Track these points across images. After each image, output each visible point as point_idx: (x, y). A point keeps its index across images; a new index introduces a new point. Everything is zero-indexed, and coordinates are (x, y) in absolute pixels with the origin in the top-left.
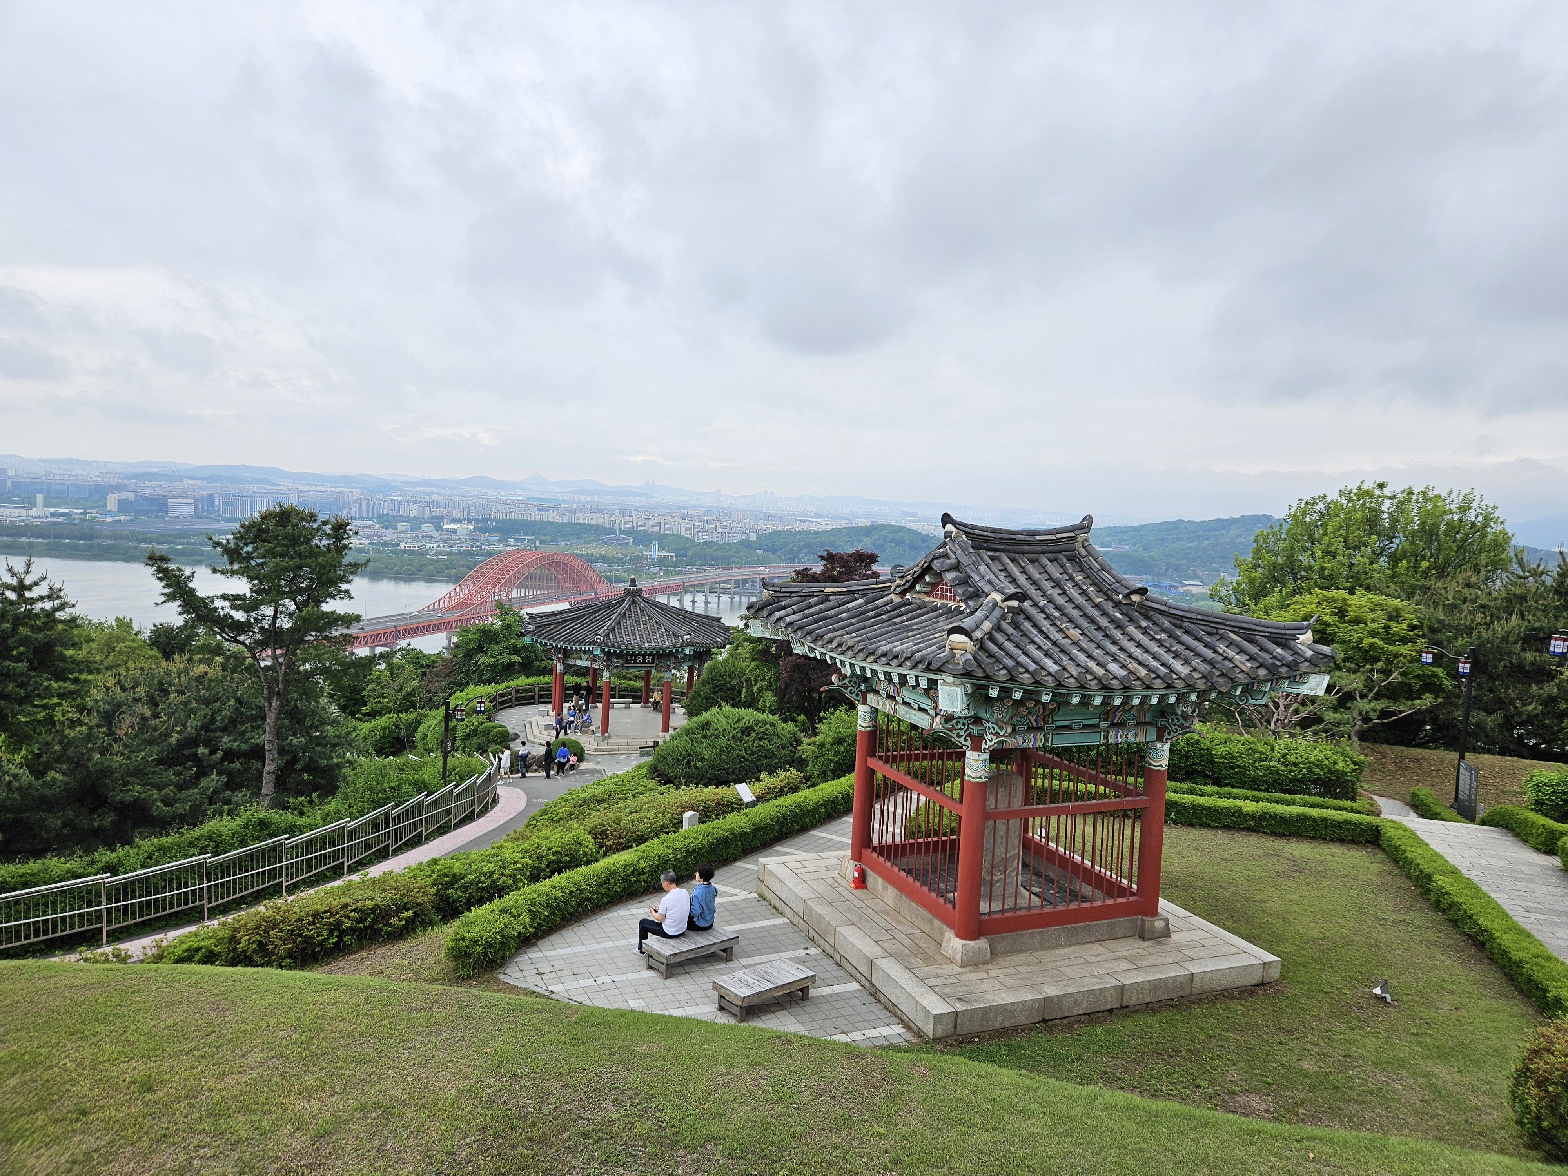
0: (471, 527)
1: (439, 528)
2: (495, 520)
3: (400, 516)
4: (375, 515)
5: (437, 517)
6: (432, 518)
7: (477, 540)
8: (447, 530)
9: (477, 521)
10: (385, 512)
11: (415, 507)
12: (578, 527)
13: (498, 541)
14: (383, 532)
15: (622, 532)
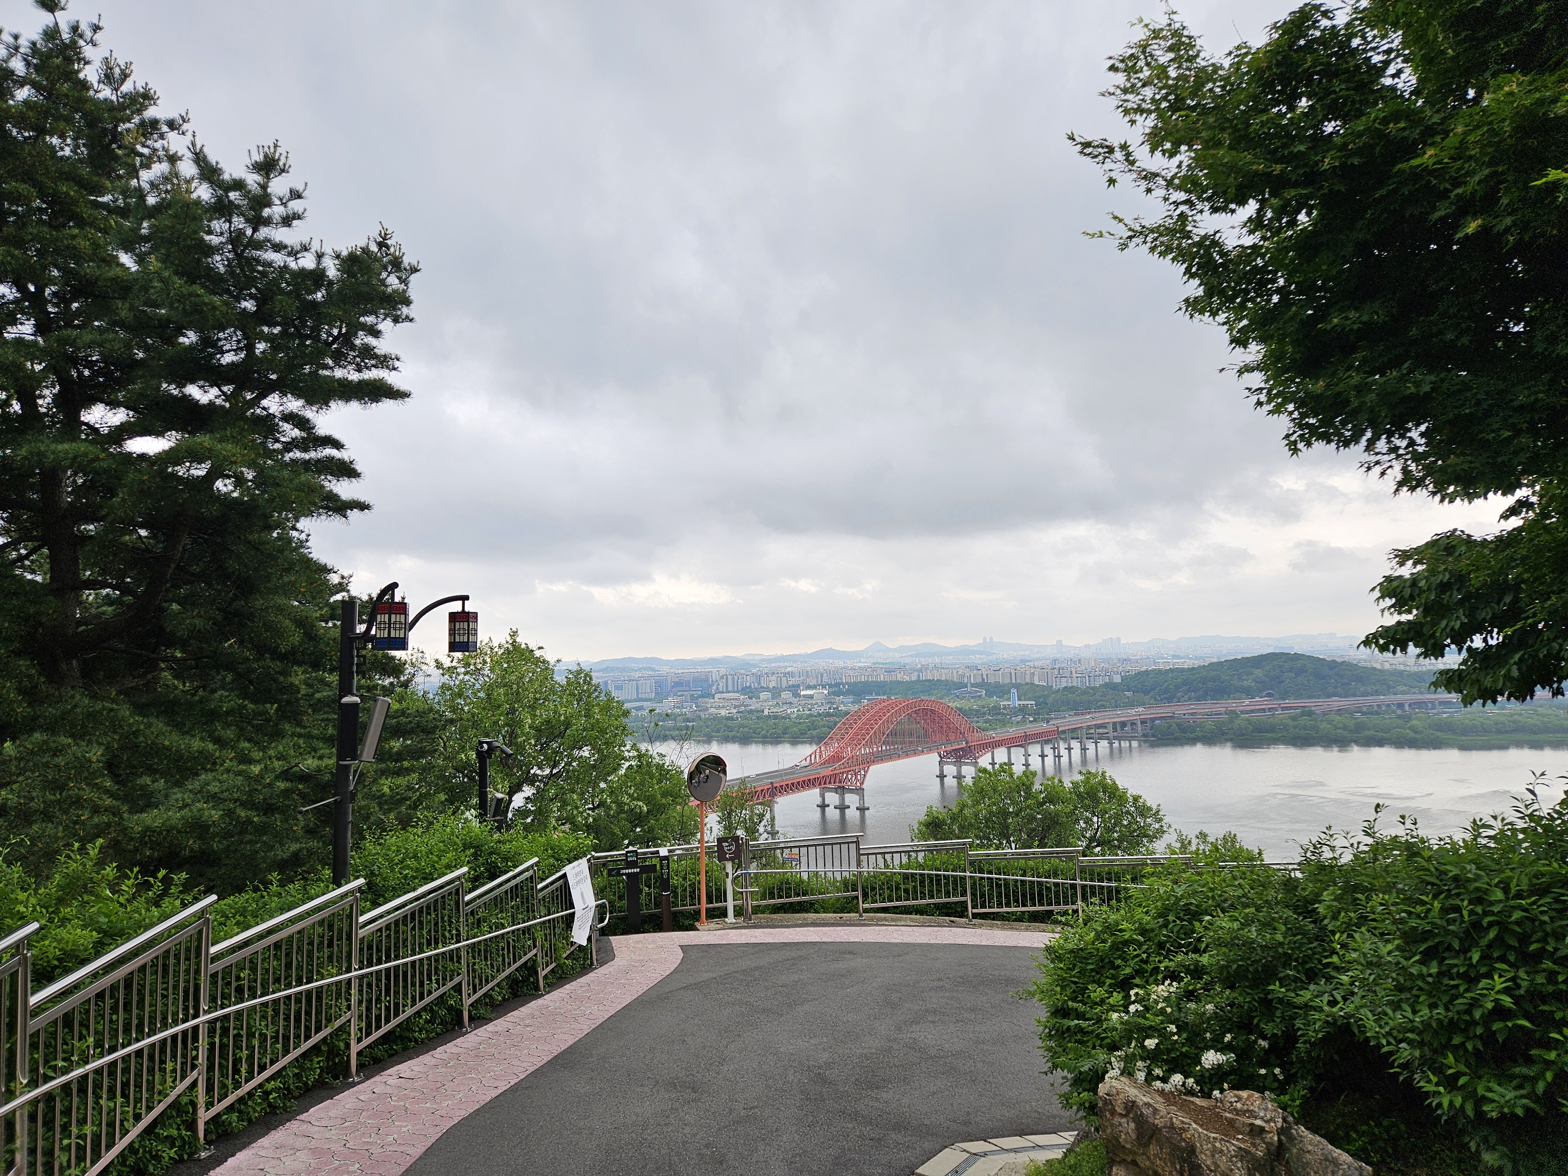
0: (826, 692)
1: (796, 695)
2: (847, 683)
3: (761, 687)
4: (740, 688)
5: (793, 686)
6: (790, 686)
7: (833, 703)
8: (804, 696)
9: (831, 686)
10: (748, 684)
11: (774, 678)
12: (927, 684)
13: (853, 702)
14: (748, 701)
15: (973, 685)
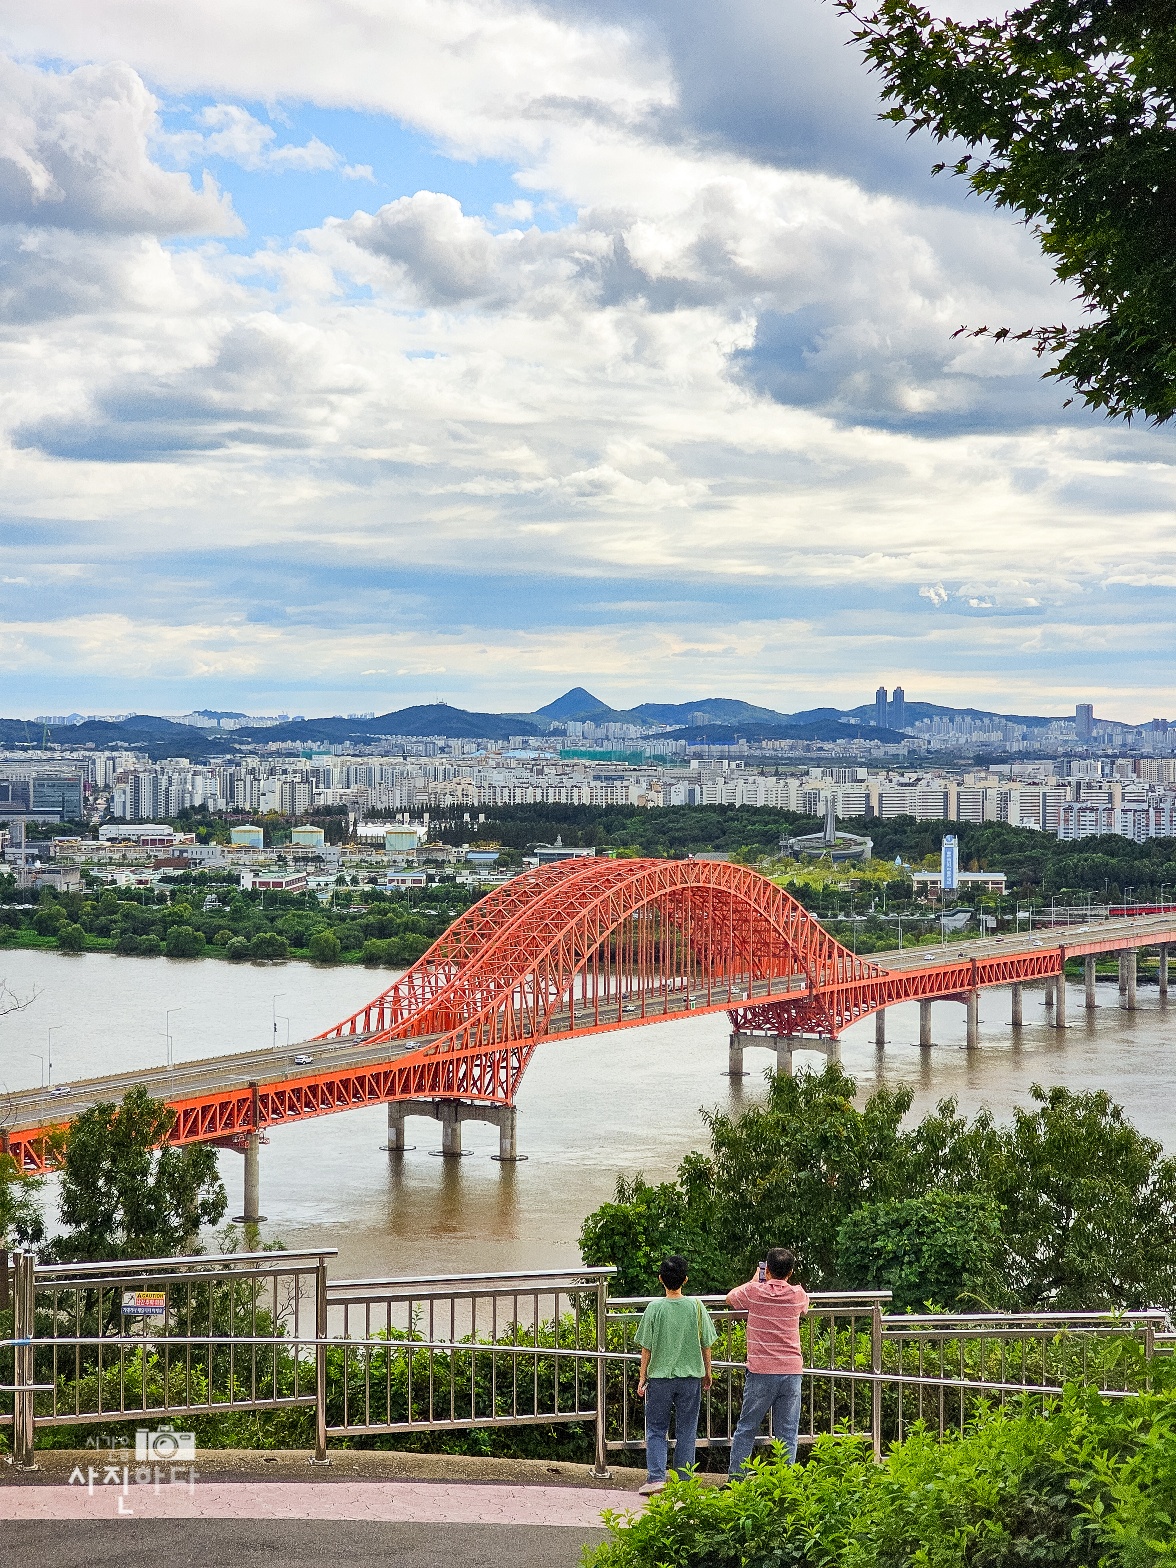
0: (421, 831)
1: (336, 836)
2: (484, 808)
3: (237, 811)
4: (173, 812)
5: (328, 810)
6: (317, 812)
7: (440, 865)
8: (359, 840)
9: (437, 813)
10: (197, 803)
11: (276, 784)
12: (715, 817)
13: (498, 863)
14: (195, 851)
15: (841, 825)
